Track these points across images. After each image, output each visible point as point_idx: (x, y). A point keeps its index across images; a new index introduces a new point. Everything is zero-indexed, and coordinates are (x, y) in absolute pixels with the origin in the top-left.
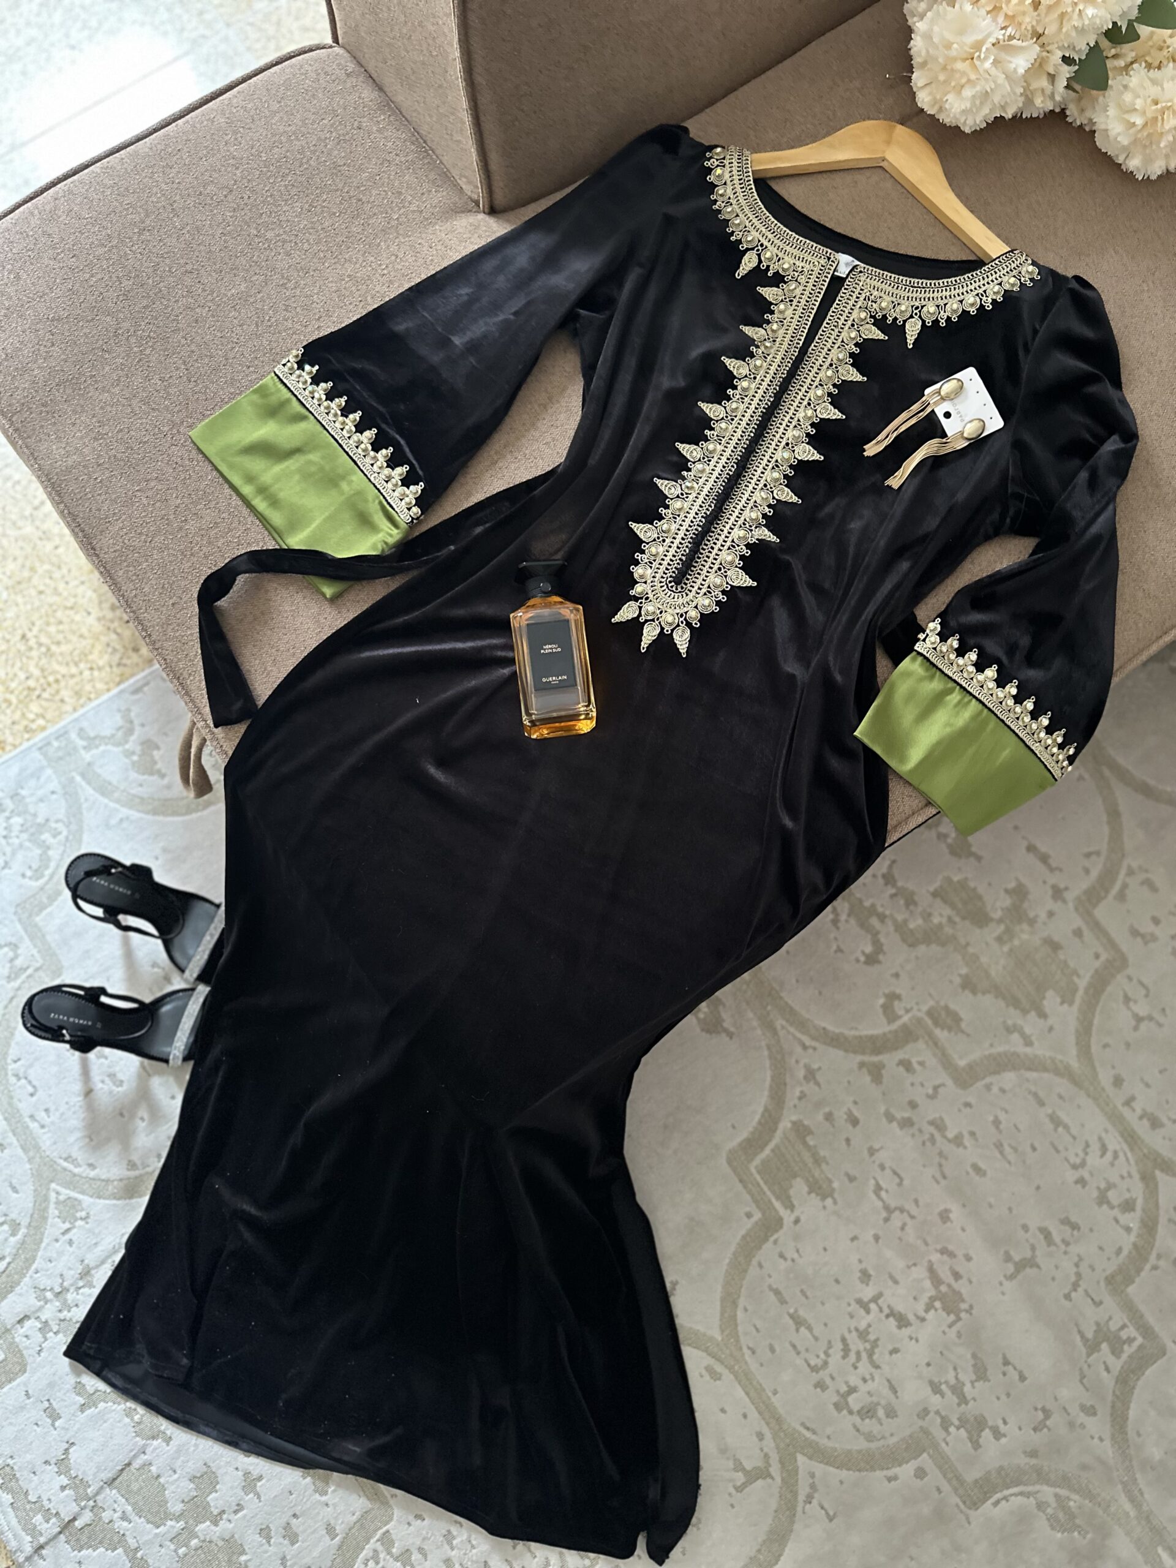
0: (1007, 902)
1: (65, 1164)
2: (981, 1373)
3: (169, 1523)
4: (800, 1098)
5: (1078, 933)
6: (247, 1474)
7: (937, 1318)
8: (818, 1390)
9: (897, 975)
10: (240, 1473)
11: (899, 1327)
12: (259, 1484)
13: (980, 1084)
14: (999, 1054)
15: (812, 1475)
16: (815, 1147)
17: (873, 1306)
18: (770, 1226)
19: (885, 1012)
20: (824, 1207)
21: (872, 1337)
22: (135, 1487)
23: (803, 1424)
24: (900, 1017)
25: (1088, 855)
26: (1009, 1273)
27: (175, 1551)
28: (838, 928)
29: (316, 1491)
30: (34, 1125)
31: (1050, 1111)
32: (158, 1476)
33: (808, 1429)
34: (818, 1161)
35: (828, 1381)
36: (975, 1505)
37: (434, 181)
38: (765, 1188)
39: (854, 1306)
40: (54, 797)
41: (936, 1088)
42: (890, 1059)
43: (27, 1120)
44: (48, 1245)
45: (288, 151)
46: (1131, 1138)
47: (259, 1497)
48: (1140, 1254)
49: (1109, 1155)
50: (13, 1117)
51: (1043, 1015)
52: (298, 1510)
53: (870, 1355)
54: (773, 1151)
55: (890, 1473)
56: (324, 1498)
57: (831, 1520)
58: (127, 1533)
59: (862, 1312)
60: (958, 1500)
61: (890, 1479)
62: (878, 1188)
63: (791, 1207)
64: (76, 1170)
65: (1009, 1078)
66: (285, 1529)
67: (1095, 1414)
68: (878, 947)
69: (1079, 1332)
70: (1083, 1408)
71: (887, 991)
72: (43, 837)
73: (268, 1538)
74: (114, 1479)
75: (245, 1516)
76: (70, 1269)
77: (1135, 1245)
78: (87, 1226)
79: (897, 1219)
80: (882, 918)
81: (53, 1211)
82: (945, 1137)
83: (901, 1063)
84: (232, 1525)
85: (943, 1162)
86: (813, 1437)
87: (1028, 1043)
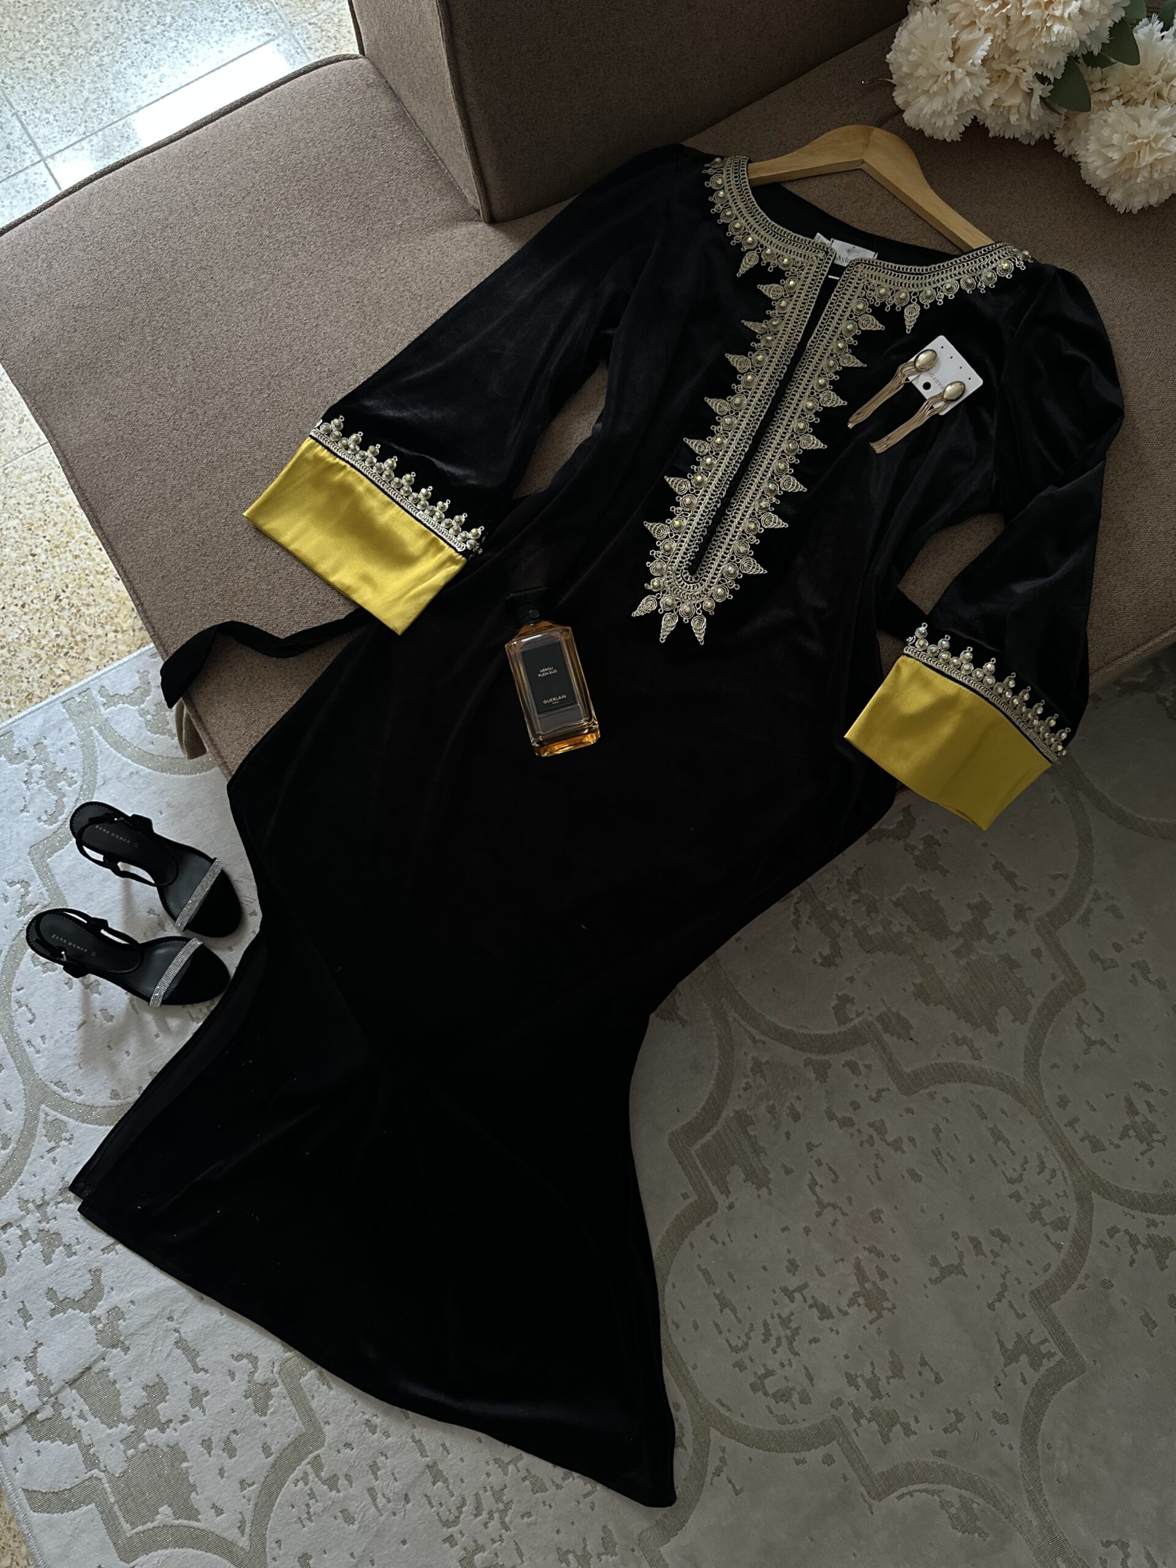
0: (968, 916)
1: (55, 1088)
2: (897, 1370)
3: (121, 1425)
4: (745, 1089)
5: (1037, 953)
6: (195, 1390)
7: (859, 1314)
8: (737, 1369)
9: (852, 979)
10: (189, 1387)
11: (821, 1319)
12: (205, 1399)
13: (924, 1092)
14: (946, 1065)
15: (723, 1450)
16: (755, 1136)
17: (797, 1295)
18: (703, 1209)
19: (836, 1014)
20: (759, 1196)
21: (793, 1325)
22: (93, 1389)
23: (719, 1401)
24: (852, 1019)
25: (1054, 878)
26: (934, 1277)
27: (125, 1452)
28: (798, 929)
29: (256, 1411)
30: (30, 1050)
31: (991, 1125)
32: (115, 1382)
33: (723, 1405)
34: (757, 1151)
35: (748, 1363)
36: (879, 1497)
37: (439, 192)
38: (704, 1172)
39: (779, 1294)
40: (73, 747)
41: (879, 1092)
42: (838, 1060)
43: (25, 1044)
44: (34, 1160)
45: (305, 157)
46: (1071, 1158)
47: (204, 1411)
48: (1069, 1273)
49: (1047, 1174)
50: (12, 1039)
51: (995, 1032)
52: (238, 1427)
53: (791, 1342)
54: (713, 1137)
55: (797, 1456)
56: (263, 1419)
57: (737, 1494)
58: (83, 1430)
59: (786, 1300)
60: (863, 1490)
61: (798, 1462)
62: (813, 1184)
63: (727, 1192)
64: (65, 1094)
65: (953, 1089)
66: (225, 1442)
67: (1007, 1422)
68: (836, 951)
69: (999, 1341)
70: (995, 1415)
71: (840, 994)
72: (59, 785)
73: (209, 1450)
74: (75, 1381)
75: (189, 1427)
76: (51, 1184)
77: (1063, 1262)
78: (71, 1146)
79: (829, 1215)
80: (843, 922)
81: (41, 1129)
82: (885, 1141)
83: (848, 1064)
84: (176, 1434)
85: (880, 1165)
86: (727, 1414)
87: (978, 1057)
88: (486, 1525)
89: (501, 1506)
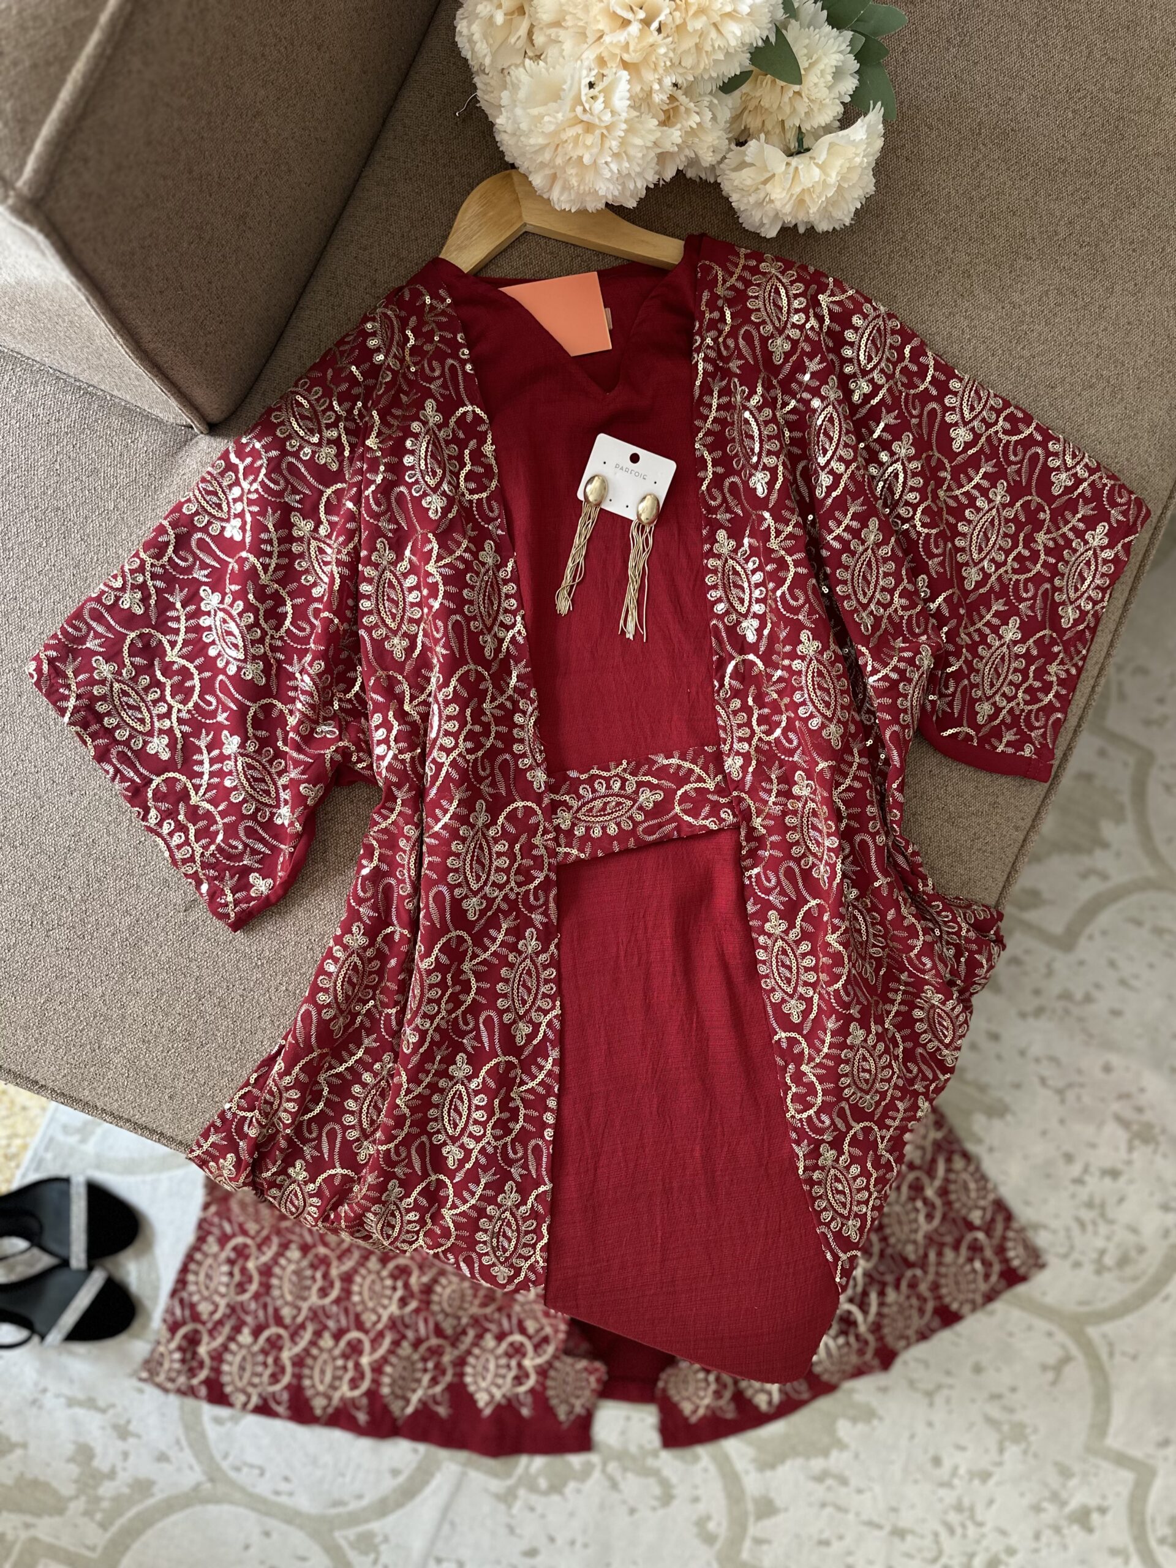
1: (334, 1511)
5: (1102, 753)
7: (1142, 1153)
11: (1115, 1180)
13: (1083, 941)
14: (1086, 903)
15: (1104, 1336)
17: (1087, 1178)
20: (1007, 1123)
23: (1079, 1303)
30: (283, 1499)
31: (1150, 927)
33: (1084, 1304)
34: (982, 1088)
35: (1081, 1257)
37: (122, 429)
39: (1072, 1188)
41: (1049, 966)
43: (273, 1498)
51: (1105, 845)
53: (1103, 1215)
55: (1163, 1294)
57: (1135, 1360)
59: (1079, 1189)
62: (1043, 1081)
63: (982, 1140)
64: (349, 1508)
65: (1105, 918)
79: (1070, 1095)
81: (352, 1555)
82: (1076, 1002)
85: (1085, 1024)
86: (1091, 1308)
87: (1105, 878)
88: (964, 1536)
89: (966, 1514)
